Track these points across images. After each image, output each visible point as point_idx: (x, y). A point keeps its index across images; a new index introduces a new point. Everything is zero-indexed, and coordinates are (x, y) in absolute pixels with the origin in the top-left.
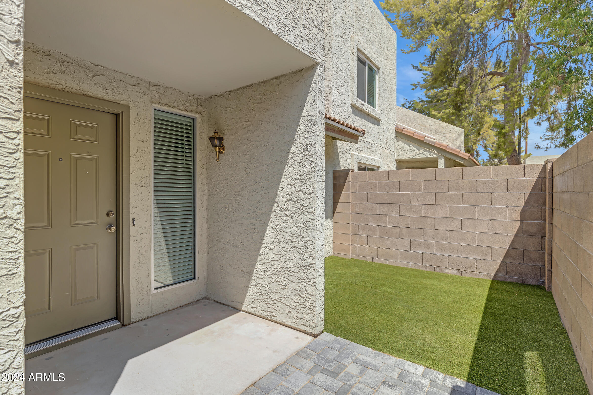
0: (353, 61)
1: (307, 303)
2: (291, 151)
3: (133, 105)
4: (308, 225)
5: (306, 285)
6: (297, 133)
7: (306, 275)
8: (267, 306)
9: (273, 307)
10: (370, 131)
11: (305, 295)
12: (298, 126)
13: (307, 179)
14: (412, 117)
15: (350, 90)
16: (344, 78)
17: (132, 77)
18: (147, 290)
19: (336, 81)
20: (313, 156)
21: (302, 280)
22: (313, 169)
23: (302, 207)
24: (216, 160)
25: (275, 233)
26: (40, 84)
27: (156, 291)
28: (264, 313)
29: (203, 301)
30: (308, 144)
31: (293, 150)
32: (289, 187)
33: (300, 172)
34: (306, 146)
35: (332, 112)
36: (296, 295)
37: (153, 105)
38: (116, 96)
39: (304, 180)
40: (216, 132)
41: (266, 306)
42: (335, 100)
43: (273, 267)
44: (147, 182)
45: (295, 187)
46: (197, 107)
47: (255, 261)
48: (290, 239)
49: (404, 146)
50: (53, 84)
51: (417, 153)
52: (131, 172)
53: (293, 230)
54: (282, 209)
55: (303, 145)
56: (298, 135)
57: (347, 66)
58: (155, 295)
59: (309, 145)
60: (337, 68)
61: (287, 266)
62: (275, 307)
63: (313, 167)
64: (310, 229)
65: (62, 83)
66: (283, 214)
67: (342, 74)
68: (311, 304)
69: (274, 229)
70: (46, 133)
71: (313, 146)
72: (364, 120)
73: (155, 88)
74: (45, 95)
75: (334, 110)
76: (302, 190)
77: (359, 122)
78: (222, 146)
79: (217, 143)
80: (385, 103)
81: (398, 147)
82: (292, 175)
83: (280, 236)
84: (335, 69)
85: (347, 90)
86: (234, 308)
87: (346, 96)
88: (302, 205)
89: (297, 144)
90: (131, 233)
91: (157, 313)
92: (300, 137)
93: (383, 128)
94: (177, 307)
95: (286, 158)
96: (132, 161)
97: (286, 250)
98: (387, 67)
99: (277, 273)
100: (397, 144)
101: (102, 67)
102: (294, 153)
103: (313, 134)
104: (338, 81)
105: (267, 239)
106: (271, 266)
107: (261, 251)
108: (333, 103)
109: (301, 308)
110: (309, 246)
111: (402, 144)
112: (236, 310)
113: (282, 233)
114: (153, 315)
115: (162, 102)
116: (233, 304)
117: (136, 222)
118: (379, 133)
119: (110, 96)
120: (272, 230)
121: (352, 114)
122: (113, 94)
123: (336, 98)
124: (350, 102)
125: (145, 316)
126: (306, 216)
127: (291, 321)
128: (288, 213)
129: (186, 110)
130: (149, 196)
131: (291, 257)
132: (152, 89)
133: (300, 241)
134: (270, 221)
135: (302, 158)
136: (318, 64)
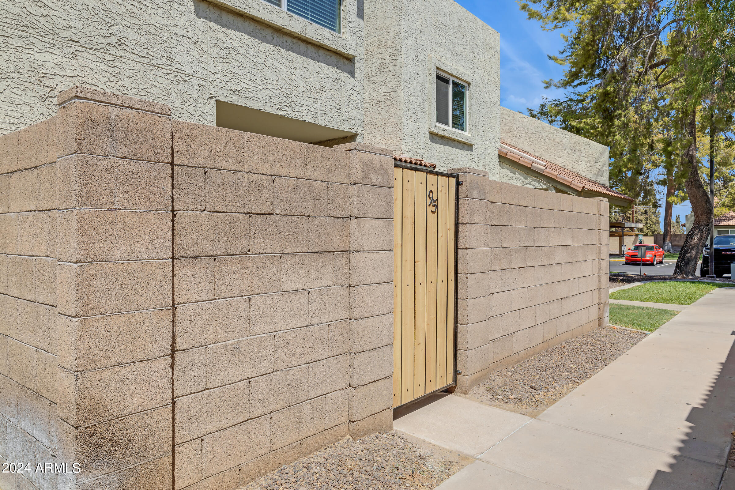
0: (431, 83)
10: (456, 159)
14: (541, 129)
15: (427, 116)
16: (419, 104)
19: (408, 109)
35: (402, 143)
42: (406, 130)
49: (509, 173)
51: (525, 183)
57: (422, 91)
60: (409, 95)
67: (415, 100)
72: (448, 147)
75: (405, 141)
77: (440, 150)
80: (481, 122)
81: (502, 175)
84: (406, 96)
85: (422, 117)
87: (421, 124)
93: (477, 153)
98: (484, 78)
100: (501, 171)
104: (411, 109)
108: (404, 134)
111: (506, 172)
118: (470, 161)
121: (431, 143)
123: (408, 127)
124: (428, 129)
136: (357, 135)
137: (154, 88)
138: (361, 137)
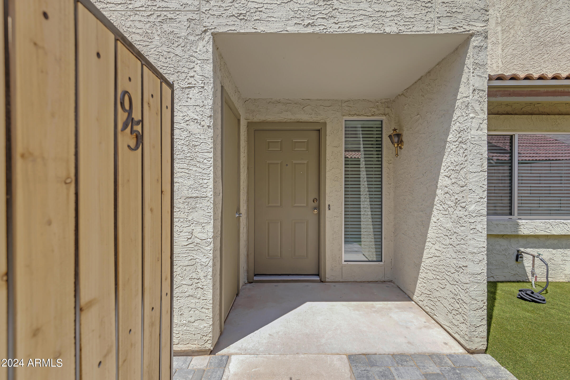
1: (461, 310)
2: (448, 140)
3: (329, 121)
4: (462, 221)
5: (460, 289)
6: (453, 119)
7: (460, 278)
8: (430, 303)
9: (434, 305)
11: (459, 300)
12: (454, 111)
13: (460, 170)
17: (329, 100)
18: (339, 260)
20: (466, 143)
21: (457, 282)
22: (466, 158)
23: (457, 201)
24: (395, 156)
25: (436, 228)
26: (275, 122)
27: (346, 263)
28: (428, 309)
29: (389, 283)
30: (462, 129)
31: (450, 138)
32: (446, 179)
33: (455, 162)
34: (460, 132)
36: (452, 298)
37: (344, 117)
38: (317, 118)
39: (458, 170)
40: (395, 130)
41: (429, 301)
43: (435, 263)
44: (339, 178)
45: (451, 179)
46: (385, 110)
47: (422, 254)
48: (447, 236)
50: (281, 119)
52: (327, 170)
53: (449, 225)
54: (442, 203)
55: (458, 131)
56: (454, 121)
58: (345, 265)
59: (462, 131)
61: (445, 265)
62: (436, 306)
63: (466, 155)
64: (463, 226)
65: (286, 118)
66: (442, 208)
68: (464, 313)
69: (436, 224)
70: (280, 150)
71: (466, 132)
73: (346, 104)
74: (277, 127)
76: (457, 182)
78: (400, 142)
79: (396, 139)
82: (449, 166)
83: (440, 231)
86: (409, 297)
88: (457, 199)
89: (453, 131)
90: (327, 215)
91: (347, 280)
92: (455, 123)
94: (364, 281)
95: (444, 147)
96: (328, 163)
97: (444, 247)
99: (438, 270)
101: (309, 99)
102: (451, 142)
103: (466, 118)
105: (431, 233)
106: (433, 262)
107: (426, 245)
109: (456, 314)
110: (463, 246)
112: (409, 299)
113: (442, 228)
114: (344, 281)
115: (351, 113)
116: (407, 292)
117: (331, 207)
119: (313, 119)
120: (434, 224)
122: (315, 117)
125: (337, 280)
126: (460, 211)
127: (448, 325)
128: (446, 207)
129: (373, 115)
130: (341, 188)
131: (448, 256)
132: (343, 105)
133: (455, 240)
134: (433, 215)
135: (457, 146)
136: (472, 35)
137: (133, 35)
138: (480, 38)
